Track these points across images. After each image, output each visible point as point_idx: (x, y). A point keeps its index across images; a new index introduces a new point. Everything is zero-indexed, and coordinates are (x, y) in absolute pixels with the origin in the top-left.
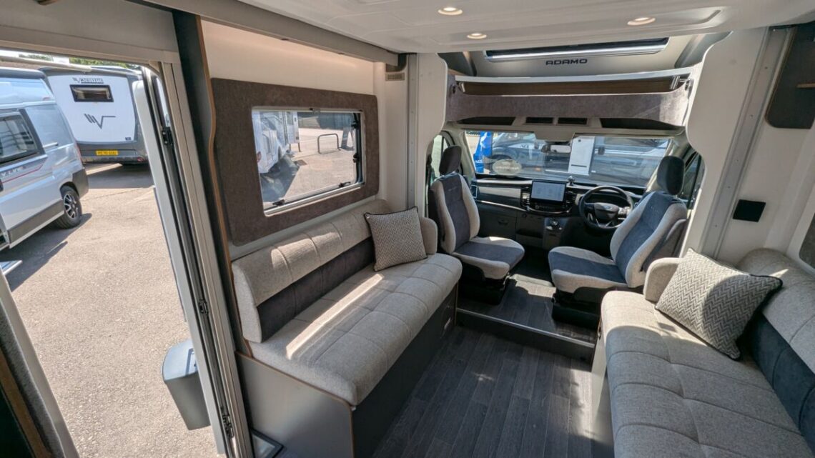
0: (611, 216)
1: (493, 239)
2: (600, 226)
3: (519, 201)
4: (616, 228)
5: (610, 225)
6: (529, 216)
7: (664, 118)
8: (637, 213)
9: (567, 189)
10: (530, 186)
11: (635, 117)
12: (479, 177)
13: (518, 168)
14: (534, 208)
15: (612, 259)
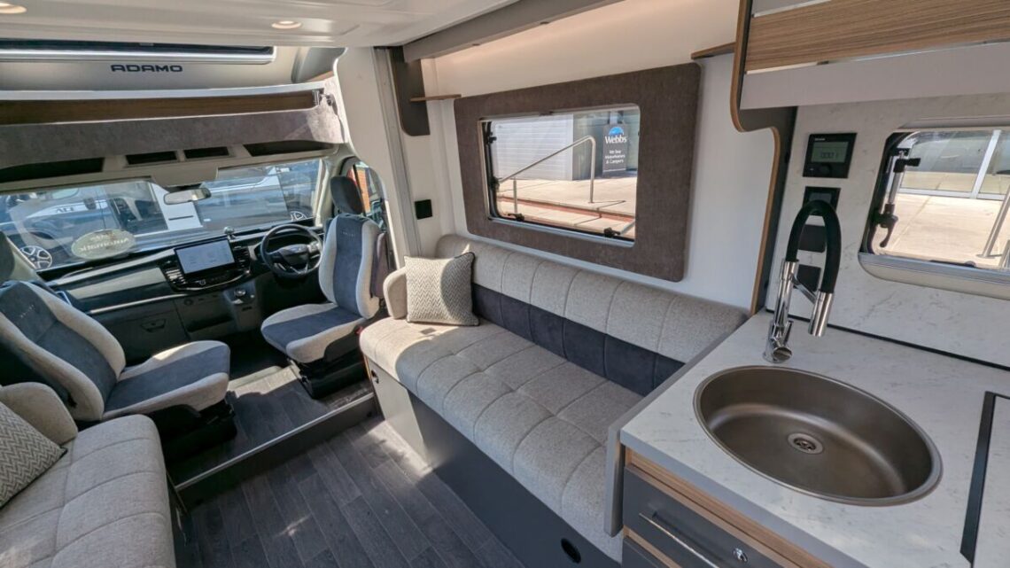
1: (162, 356)
2: (299, 273)
3: (167, 286)
4: (317, 269)
5: (309, 268)
6: (196, 299)
7: (318, 136)
8: (331, 244)
9: (232, 245)
10: (174, 258)
11: (287, 139)
14: (198, 285)
15: (330, 302)
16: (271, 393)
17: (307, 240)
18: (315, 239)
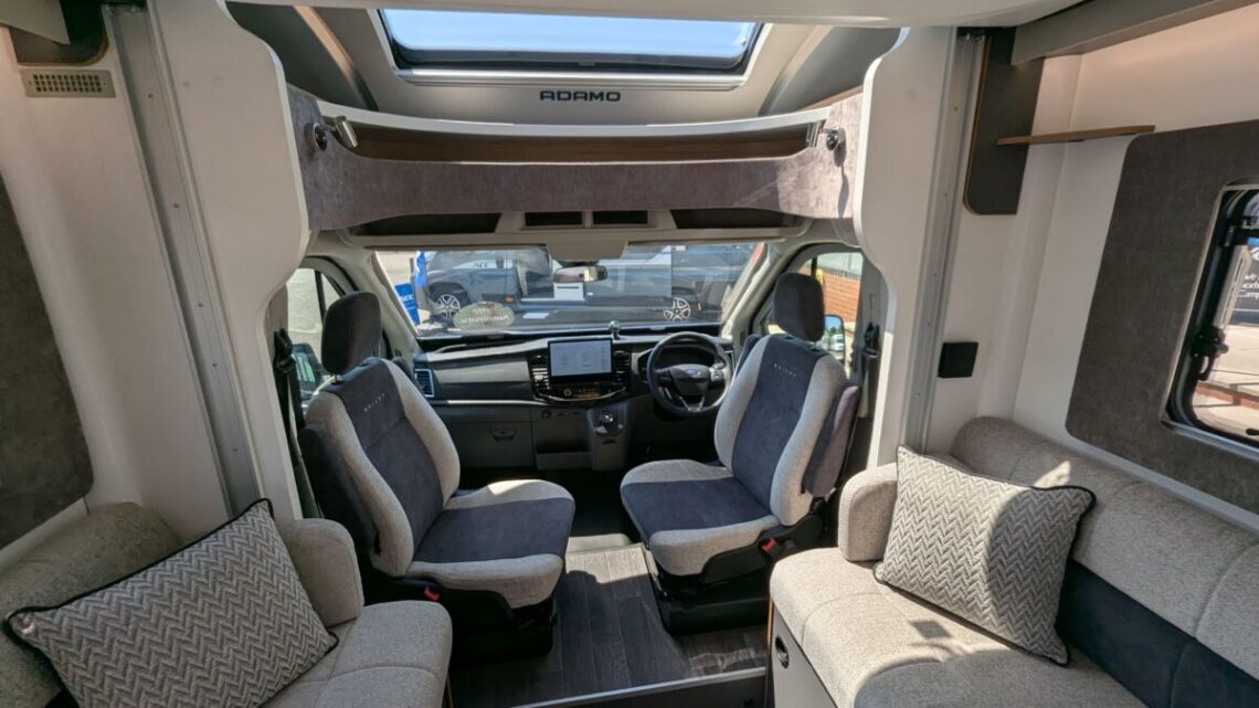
0: (703, 386)
1: (498, 488)
3: (529, 387)
4: (716, 410)
5: (705, 405)
6: (555, 413)
7: (789, 203)
8: (746, 379)
9: (614, 347)
10: (545, 352)
11: (736, 205)
12: (428, 346)
13: (506, 316)
14: (562, 396)
15: (722, 465)
16: (610, 586)
17: (707, 357)
18: (721, 360)
